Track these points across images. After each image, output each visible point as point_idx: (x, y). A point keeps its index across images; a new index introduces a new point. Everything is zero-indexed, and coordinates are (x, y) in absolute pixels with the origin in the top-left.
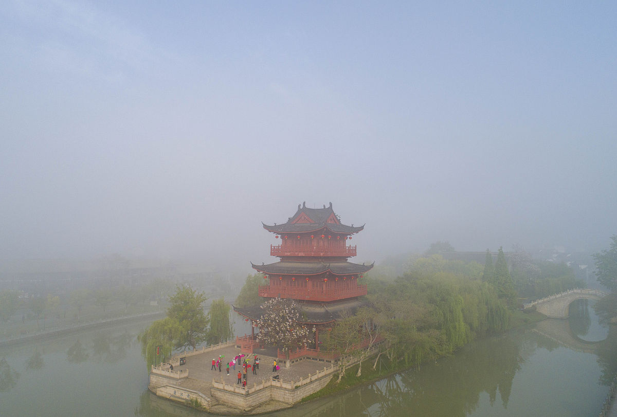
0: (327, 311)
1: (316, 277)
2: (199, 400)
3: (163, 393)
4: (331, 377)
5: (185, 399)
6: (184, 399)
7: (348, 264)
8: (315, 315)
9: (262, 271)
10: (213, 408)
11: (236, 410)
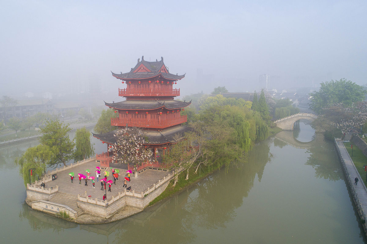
0: (162, 135)
1: (154, 111)
2: (67, 213)
3: (37, 207)
4: (169, 182)
5: (56, 212)
6: (54, 211)
7: (174, 101)
8: (154, 138)
9: (113, 107)
10: (79, 218)
11: (99, 218)
